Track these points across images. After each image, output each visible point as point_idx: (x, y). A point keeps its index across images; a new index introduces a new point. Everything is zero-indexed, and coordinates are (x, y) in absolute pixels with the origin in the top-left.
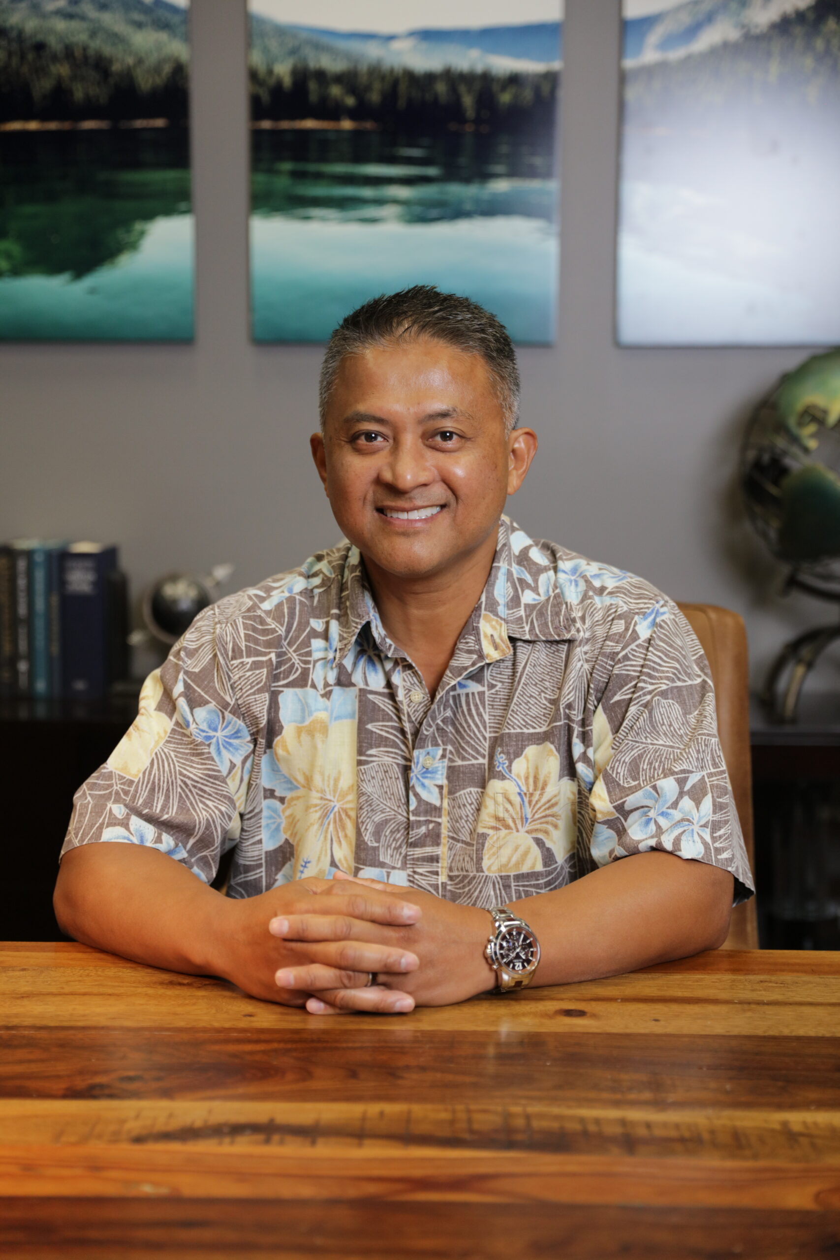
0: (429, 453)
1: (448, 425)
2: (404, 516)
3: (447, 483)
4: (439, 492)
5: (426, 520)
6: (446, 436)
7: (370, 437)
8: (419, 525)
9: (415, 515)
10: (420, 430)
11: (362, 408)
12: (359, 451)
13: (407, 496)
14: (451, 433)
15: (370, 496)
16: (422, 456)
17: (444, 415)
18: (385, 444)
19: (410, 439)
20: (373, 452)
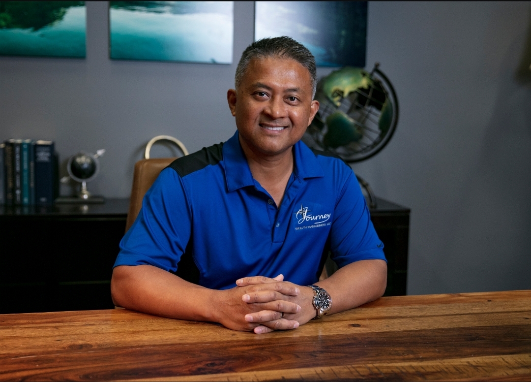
0: (286, 105)
1: (294, 94)
2: (271, 129)
3: (291, 118)
4: (286, 121)
5: (279, 131)
6: (292, 99)
7: (261, 94)
8: (276, 132)
9: (275, 129)
10: (284, 94)
11: (261, 81)
12: (257, 99)
13: (275, 121)
14: (295, 98)
15: (258, 119)
16: (283, 105)
17: (294, 90)
18: (268, 98)
19: (279, 98)
20: (263, 100)
